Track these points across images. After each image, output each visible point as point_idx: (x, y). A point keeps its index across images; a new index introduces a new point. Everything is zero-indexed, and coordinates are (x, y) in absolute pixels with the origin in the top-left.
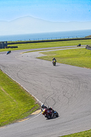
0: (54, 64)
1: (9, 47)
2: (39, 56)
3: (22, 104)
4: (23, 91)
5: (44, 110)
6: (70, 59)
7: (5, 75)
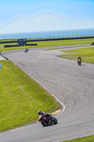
0: (80, 63)
1: (28, 45)
2: (59, 54)
3: (41, 104)
4: (42, 90)
5: (40, 117)
6: (92, 58)
7: (24, 74)
